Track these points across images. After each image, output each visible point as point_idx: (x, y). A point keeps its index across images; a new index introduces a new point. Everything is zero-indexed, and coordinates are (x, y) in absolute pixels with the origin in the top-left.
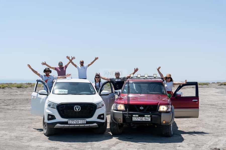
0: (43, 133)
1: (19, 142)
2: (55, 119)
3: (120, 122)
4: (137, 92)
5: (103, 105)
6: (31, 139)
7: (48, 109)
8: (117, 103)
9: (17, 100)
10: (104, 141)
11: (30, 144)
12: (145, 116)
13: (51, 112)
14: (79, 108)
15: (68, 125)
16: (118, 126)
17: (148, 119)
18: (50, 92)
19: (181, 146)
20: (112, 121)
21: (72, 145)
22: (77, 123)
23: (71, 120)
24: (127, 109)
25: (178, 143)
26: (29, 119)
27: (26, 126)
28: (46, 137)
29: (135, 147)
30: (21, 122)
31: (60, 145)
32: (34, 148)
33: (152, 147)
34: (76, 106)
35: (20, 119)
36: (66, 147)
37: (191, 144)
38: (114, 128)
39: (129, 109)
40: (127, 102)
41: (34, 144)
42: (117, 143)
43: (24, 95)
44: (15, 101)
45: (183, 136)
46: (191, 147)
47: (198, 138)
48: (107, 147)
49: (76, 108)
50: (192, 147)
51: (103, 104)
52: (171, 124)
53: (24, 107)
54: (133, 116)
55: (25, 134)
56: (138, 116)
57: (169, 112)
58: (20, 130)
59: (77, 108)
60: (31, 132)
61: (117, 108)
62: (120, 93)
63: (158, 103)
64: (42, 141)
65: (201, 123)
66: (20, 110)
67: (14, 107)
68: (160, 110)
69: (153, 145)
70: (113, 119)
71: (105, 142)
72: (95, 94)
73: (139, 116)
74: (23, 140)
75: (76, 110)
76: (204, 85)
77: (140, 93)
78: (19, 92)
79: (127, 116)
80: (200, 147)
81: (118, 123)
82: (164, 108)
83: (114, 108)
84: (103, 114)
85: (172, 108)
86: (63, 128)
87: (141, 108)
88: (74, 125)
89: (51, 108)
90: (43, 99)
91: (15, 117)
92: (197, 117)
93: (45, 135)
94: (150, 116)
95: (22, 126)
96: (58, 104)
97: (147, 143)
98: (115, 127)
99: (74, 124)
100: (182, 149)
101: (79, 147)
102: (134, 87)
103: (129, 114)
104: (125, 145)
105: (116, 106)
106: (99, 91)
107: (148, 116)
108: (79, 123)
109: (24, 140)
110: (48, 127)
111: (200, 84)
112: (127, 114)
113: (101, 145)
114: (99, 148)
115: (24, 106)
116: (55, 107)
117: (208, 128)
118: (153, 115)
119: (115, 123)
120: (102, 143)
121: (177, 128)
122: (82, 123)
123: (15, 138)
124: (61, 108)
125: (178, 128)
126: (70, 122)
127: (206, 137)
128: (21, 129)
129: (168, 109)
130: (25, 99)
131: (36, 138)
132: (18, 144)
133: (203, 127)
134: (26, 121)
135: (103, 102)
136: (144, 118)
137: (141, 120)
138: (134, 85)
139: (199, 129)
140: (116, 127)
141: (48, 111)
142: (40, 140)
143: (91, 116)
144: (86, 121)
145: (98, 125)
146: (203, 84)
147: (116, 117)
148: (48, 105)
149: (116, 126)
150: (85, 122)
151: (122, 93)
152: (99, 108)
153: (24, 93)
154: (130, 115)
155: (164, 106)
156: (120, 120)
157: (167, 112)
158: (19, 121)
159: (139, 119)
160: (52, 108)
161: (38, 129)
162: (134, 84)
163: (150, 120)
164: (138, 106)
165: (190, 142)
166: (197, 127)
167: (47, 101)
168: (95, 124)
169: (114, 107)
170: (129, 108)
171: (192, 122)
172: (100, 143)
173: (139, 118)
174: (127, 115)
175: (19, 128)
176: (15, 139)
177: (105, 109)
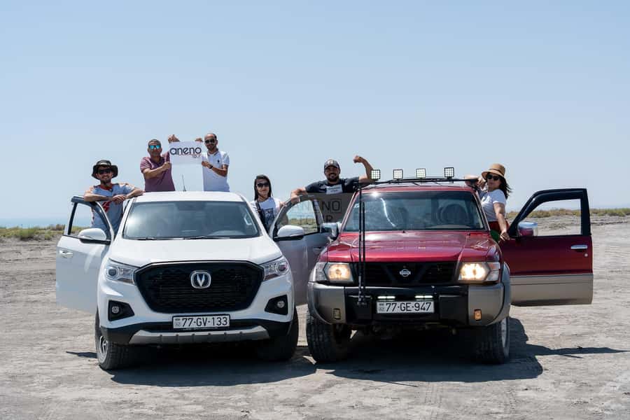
0: (96, 364)
1: (19, 390)
2: (132, 314)
3: (338, 321)
4: (393, 225)
5: (282, 269)
6: (60, 382)
7: (108, 284)
8: (327, 260)
9: (20, 276)
10: (288, 381)
11: (54, 395)
12: (417, 297)
13: (120, 295)
14: (206, 277)
15: (174, 334)
16: (332, 334)
17: (426, 306)
18: (116, 233)
19: (531, 389)
20: (312, 318)
21: (186, 395)
22: (203, 326)
23: (181, 318)
24: (360, 278)
25: (522, 380)
26: (54, 326)
27: (44, 345)
28: (106, 373)
29: (384, 394)
30: (29, 336)
31: (148, 395)
32: (66, 405)
33: (440, 393)
34: (196, 272)
35: (25, 327)
36: (167, 400)
37: (565, 382)
38: (321, 340)
39: (364, 278)
40: (358, 256)
41: (66, 394)
42: (329, 385)
43: (42, 259)
44: (13, 279)
45: (542, 360)
46: (565, 389)
47: (590, 364)
48: (296, 397)
49: (195, 277)
50: (568, 391)
51: (283, 264)
52: (500, 322)
53: (41, 293)
54: (380, 297)
55: (40, 367)
56: (393, 297)
57: (493, 283)
58: (25, 358)
59: (201, 280)
60: (60, 361)
61: (326, 276)
62: (337, 229)
63: (458, 255)
64: (91, 386)
65: (604, 322)
66: (27, 302)
67: (9, 295)
68: (463, 277)
69: (444, 387)
70: (316, 311)
71: (291, 384)
72: (258, 235)
73: (398, 299)
74: (33, 383)
75: (197, 284)
76: (627, 214)
77: (400, 230)
78: (26, 251)
79: (360, 300)
80: (591, 388)
81: (331, 324)
82: (477, 272)
83: (316, 277)
84: (284, 298)
85: (501, 271)
86: (156, 344)
87: (402, 273)
88: (190, 334)
89: (120, 280)
90: (95, 257)
91: (12, 323)
92: (587, 300)
93: (103, 369)
94: (431, 297)
95: (32, 345)
96: (140, 268)
97: (425, 383)
98: (323, 338)
99: (193, 330)
100: (536, 395)
101: (208, 399)
102: (383, 212)
103: (365, 292)
104: (355, 390)
105: (323, 270)
106: (272, 228)
107: (426, 297)
108: (209, 325)
109: (35, 384)
110: (109, 341)
111: (615, 212)
112: (360, 292)
113: (277, 392)
114: (271, 400)
115: (40, 290)
116: (132, 278)
117: (625, 337)
118: (442, 294)
119: (322, 323)
120: (283, 386)
121: (526, 338)
122: (216, 326)
123: (8, 379)
124: (150, 278)
125: (527, 340)
126: (179, 322)
127: (616, 361)
128: (27, 353)
129: (488, 274)
130: (46, 272)
131: (74, 378)
132: (15, 395)
133: (609, 333)
134: (45, 332)
135: (283, 258)
136: (413, 303)
137: (405, 311)
138: (384, 203)
139: (596, 339)
140: (325, 336)
141: (108, 290)
142: (87, 384)
143: (246, 303)
144: (230, 320)
145: (269, 331)
146: (624, 214)
147: (324, 303)
148: (109, 274)
149: (325, 334)
150: (225, 321)
151: (345, 230)
152: (269, 277)
153: (41, 255)
154: (367, 297)
155: (478, 265)
156: (337, 313)
157: (485, 284)
158: (24, 332)
159: (397, 308)
160: (121, 282)
161: (80, 355)
162: (384, 201)
163: (431, 310)
164: (395, 265)
165: (561, 377)
166: (591, 333)
167: (105, 261)
168: (259, 329)
169: (317, 272)
170: (364, 273)
171: (575, 321)
172: (274, 386)
173: (399, 304)
174: (358, 297)
175: (22, 351)
176: (8, 382)
177: (289, 281)
